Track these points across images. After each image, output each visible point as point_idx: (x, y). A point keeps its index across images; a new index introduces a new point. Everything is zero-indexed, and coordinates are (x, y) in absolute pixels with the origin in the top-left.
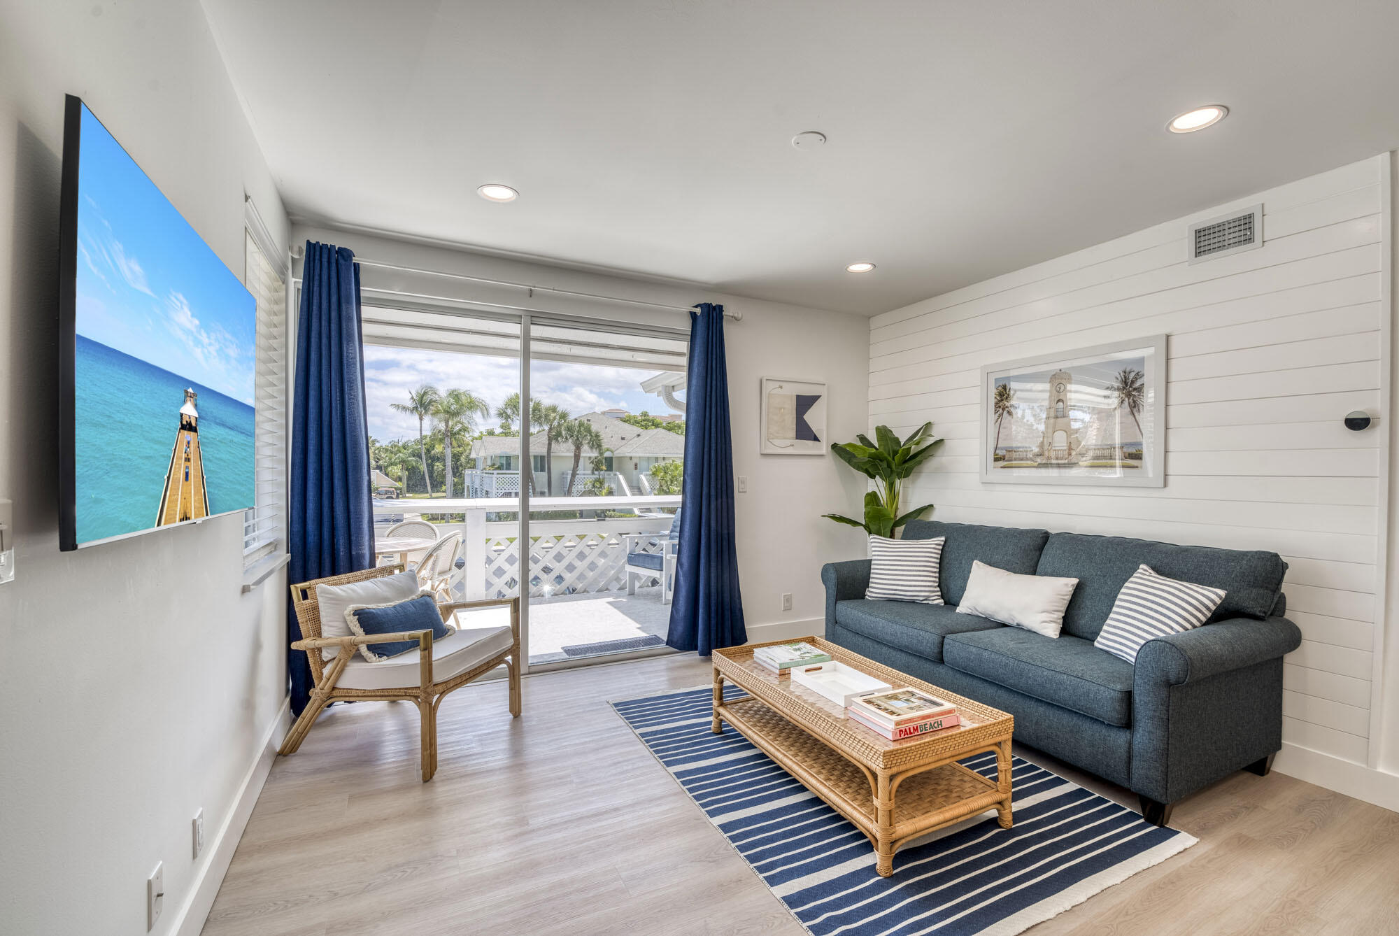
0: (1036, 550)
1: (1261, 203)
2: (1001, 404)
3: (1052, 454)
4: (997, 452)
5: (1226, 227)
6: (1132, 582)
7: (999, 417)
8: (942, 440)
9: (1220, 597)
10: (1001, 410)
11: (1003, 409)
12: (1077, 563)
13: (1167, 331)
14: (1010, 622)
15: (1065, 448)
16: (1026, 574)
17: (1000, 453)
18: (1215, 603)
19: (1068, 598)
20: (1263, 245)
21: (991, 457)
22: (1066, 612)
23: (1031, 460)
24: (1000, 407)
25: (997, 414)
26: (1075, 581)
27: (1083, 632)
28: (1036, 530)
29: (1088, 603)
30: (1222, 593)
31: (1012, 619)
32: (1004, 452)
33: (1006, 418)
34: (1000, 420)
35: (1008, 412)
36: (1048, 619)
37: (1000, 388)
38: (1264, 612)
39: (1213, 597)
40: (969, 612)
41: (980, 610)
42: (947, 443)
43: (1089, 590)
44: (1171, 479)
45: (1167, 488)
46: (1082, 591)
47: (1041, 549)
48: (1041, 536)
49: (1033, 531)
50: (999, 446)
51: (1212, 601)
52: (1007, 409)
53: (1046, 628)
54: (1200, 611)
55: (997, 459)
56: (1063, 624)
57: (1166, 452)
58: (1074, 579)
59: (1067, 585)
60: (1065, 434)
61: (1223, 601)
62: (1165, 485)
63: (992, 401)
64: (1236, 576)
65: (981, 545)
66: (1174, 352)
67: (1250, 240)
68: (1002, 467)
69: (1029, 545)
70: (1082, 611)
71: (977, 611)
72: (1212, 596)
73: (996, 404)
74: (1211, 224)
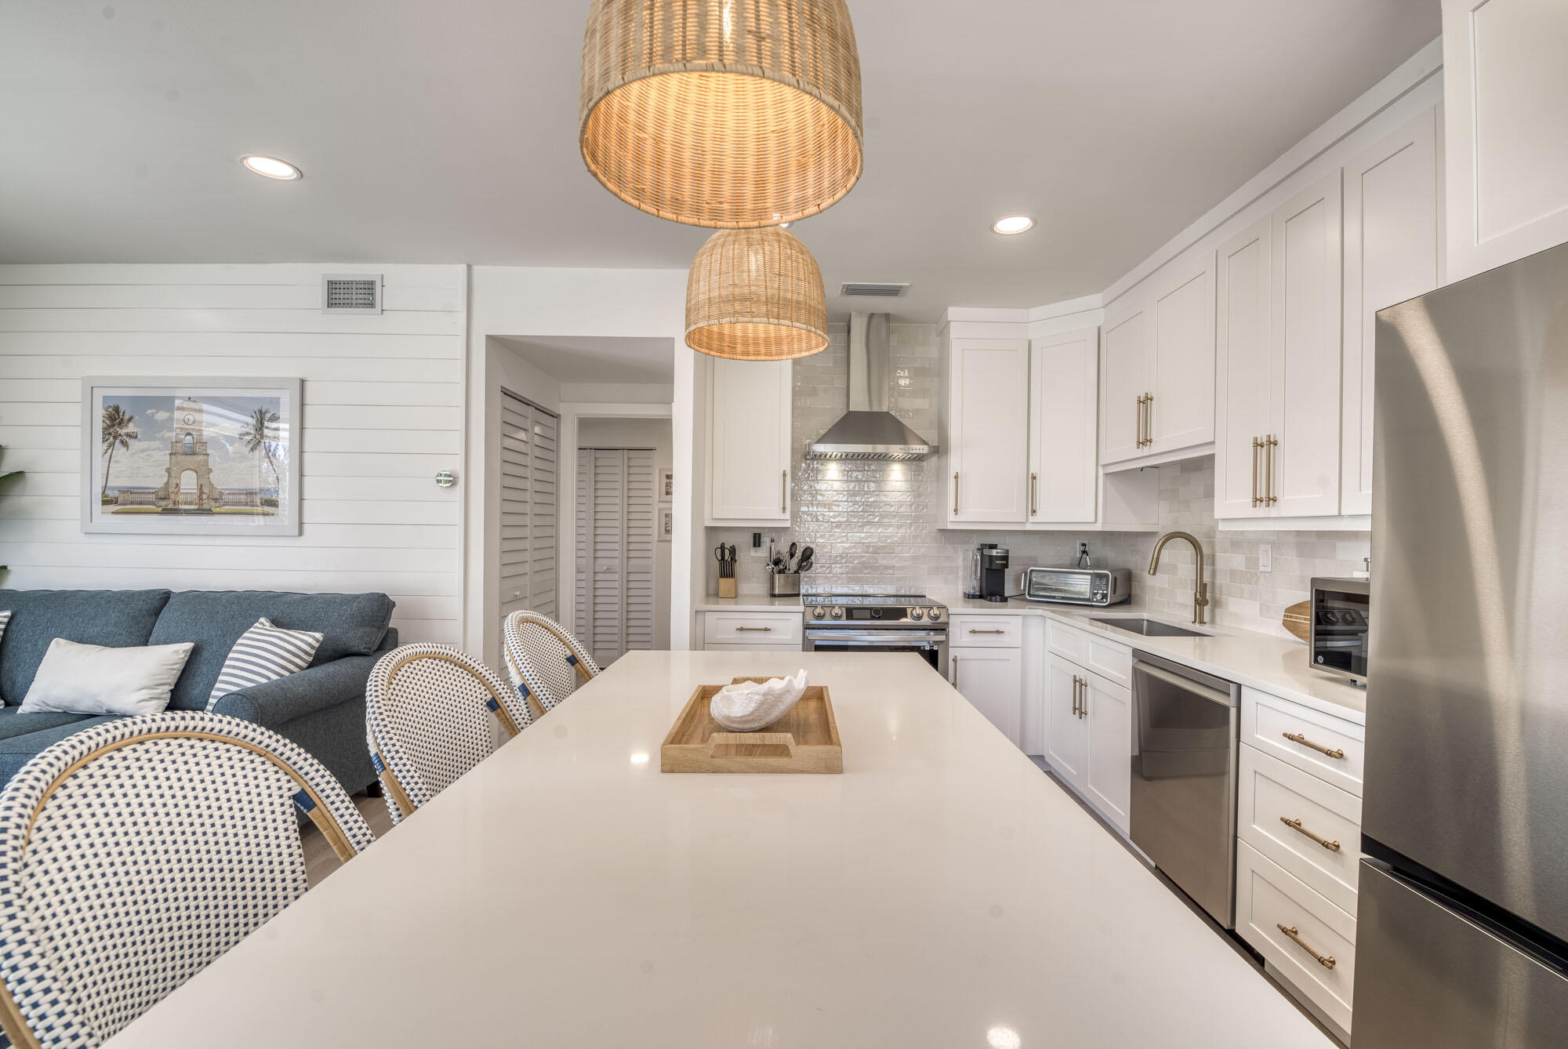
0: (150, 615)
1: (381, 273)
2: (112, 430)
3: (181, 498)
4: (107, 492)
5: (354, 286)
6: (246, 638)
7: (109, 447)
8: (22, 472)
9: (318, 641)
10: (112, 439)
11: (115, 438)
12: (196, 625)
13: (301, 376)
14: (98, 710)
15: (196, 491)
16: (134, 645)
17: (111, 494)
18: (312, 647)
19: (180, 666)
20: (382, 313)
21: (98, 498)
22: (177, 685)
23: (153, 504)
24: (110, 434)
25: (106, 444)
26: (189, 646)
27: (196, 703)
28: (154, 591)
29: (204, 669)
30: (319, 635)
31: (99, 706)
32: (116, 493)
33: (118, 450)
34: (110, 451)
35: (122, 442)
36: (146, 697)
37: (110, 410)
38: (369, 648)
39: (310, 640)
40: (36, 709)
41: (51, 703)
42: (32, 479)
43: (206, 654)
44: (306, 527)
45: (302, 537)
46: (198, 656)
47: (157, 613)
48: (158, 597)
49: (147, 592)
50: (108, 485)
51: (310, 645)
52: (121, 438)
53: (145, 707)
54: (298, 657)
55: (105, 502)
56: (171, 699)
57: (301, 499)
58: (187, 644)
59: (177, 652)
60: (195, 474)
61: (322, 643)
62: (301, 533)
63: (99, 426)
64: (347, 618)
65: (70, 618)
66: (309, 398)
67: (372, 305)
68: (113, 513)
69: (140, 610)
70: (198, 679)
71: (48, 705)
72: (308, 640)
73: (105, 429)
74: (342, 280)
